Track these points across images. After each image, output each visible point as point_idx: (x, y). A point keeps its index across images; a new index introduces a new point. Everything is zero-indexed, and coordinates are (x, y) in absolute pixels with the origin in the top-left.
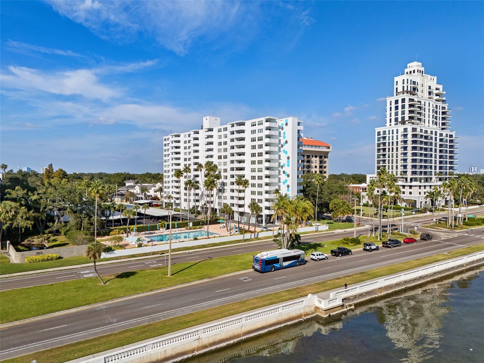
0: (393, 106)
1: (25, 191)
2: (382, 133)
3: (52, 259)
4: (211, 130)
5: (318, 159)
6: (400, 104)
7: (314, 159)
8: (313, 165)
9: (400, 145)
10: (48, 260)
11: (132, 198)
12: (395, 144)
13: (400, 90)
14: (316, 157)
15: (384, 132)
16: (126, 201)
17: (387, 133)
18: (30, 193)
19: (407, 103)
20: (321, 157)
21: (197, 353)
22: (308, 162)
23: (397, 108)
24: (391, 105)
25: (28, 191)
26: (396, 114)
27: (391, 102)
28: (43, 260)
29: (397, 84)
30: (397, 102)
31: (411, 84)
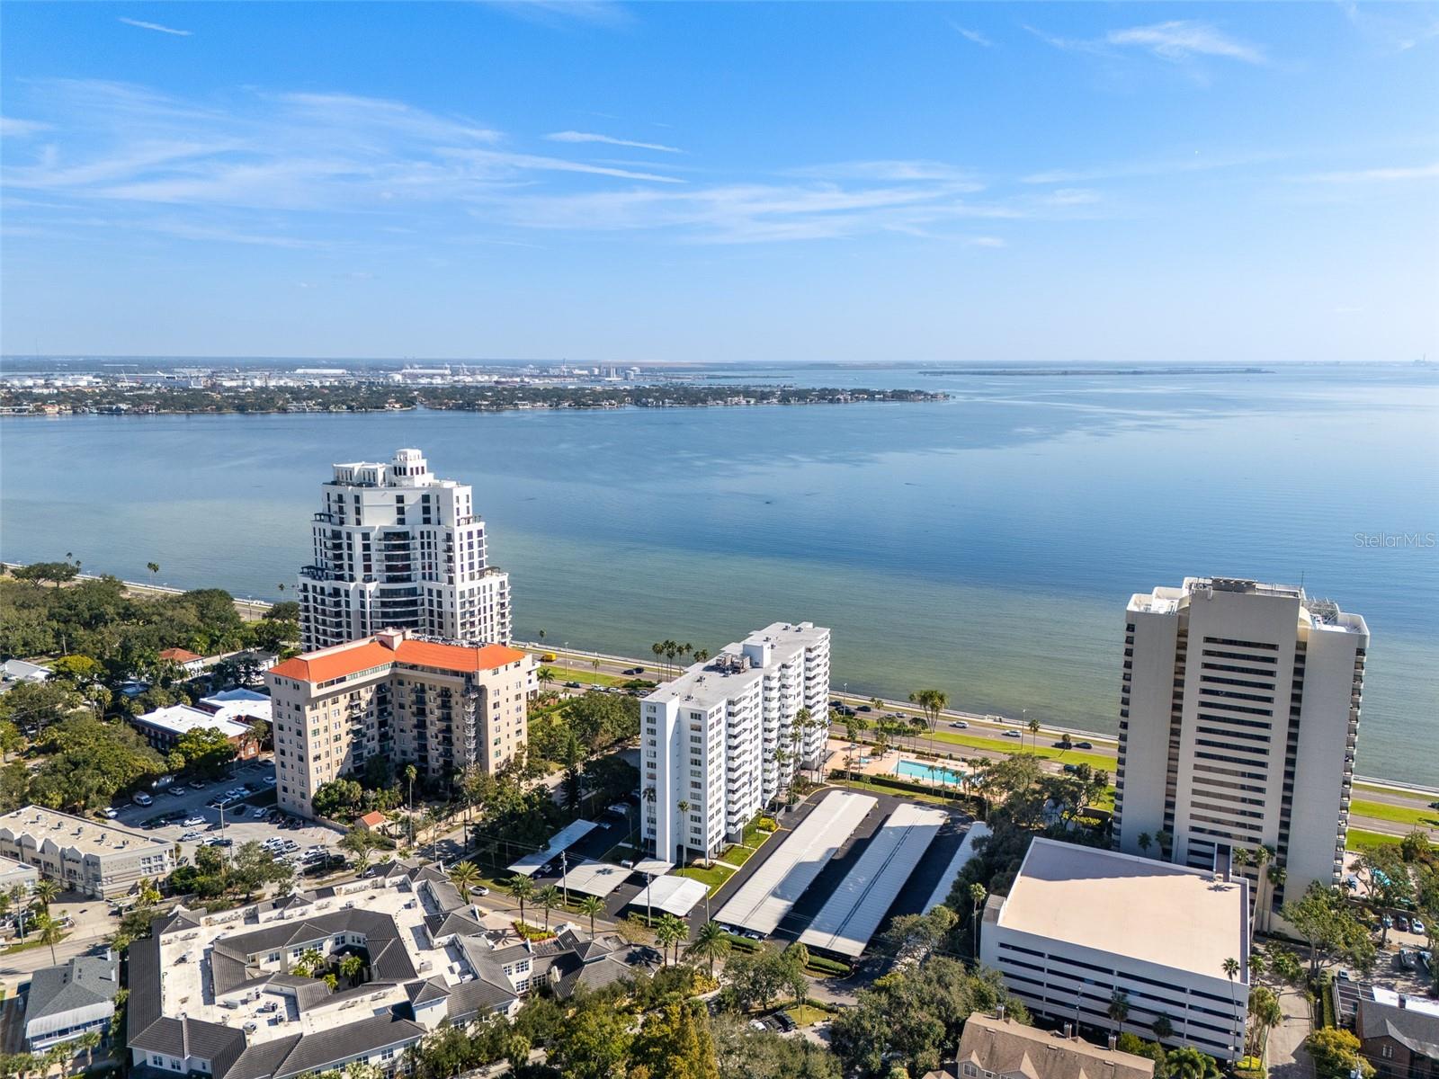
0: (465, 542)
2: (467, 594)
6: (475, 539)
9: (496, 609)
12: (488, 609)
13: (463, 514)
15: (471, 591)
17: (476, 592)
23: (470, 546)
24: (461, 539)
26: (471, 556)
27: (461, 534)
29: (458, 501)
30: (470, 535)
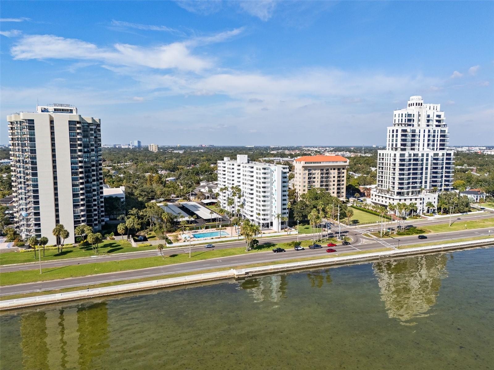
0: (391, 134)
1: (137, 210)
2: (381, 155)
3: (148, 246)
4: (239, 166)
5: (336, 171)
6: (395, 134)
7: (332, 171)
8: (332, 176)
10: (146, 246)
11: (202, 197)
14: (334, 169)
15: (383, 154)
16: (198, 199)
17: (385, 155)
18: (139, 211)
19: (400, 133)
20: (339, 169)
21: (184, 283)
22: (327, 173)
23: (393, 136)
25: (138, 210)
26: (393, 141)
27: (390, 130)
28: (144, 246)
31: (406, 117)
